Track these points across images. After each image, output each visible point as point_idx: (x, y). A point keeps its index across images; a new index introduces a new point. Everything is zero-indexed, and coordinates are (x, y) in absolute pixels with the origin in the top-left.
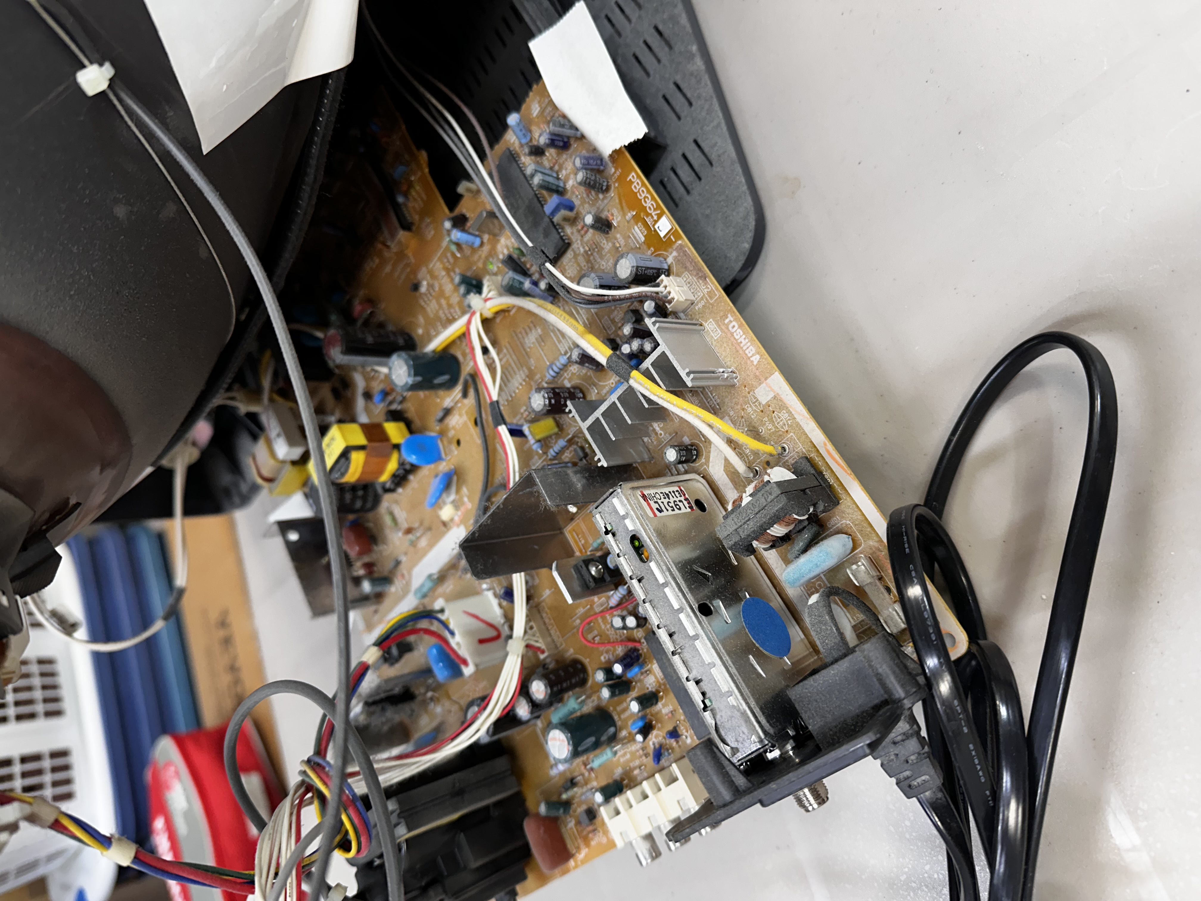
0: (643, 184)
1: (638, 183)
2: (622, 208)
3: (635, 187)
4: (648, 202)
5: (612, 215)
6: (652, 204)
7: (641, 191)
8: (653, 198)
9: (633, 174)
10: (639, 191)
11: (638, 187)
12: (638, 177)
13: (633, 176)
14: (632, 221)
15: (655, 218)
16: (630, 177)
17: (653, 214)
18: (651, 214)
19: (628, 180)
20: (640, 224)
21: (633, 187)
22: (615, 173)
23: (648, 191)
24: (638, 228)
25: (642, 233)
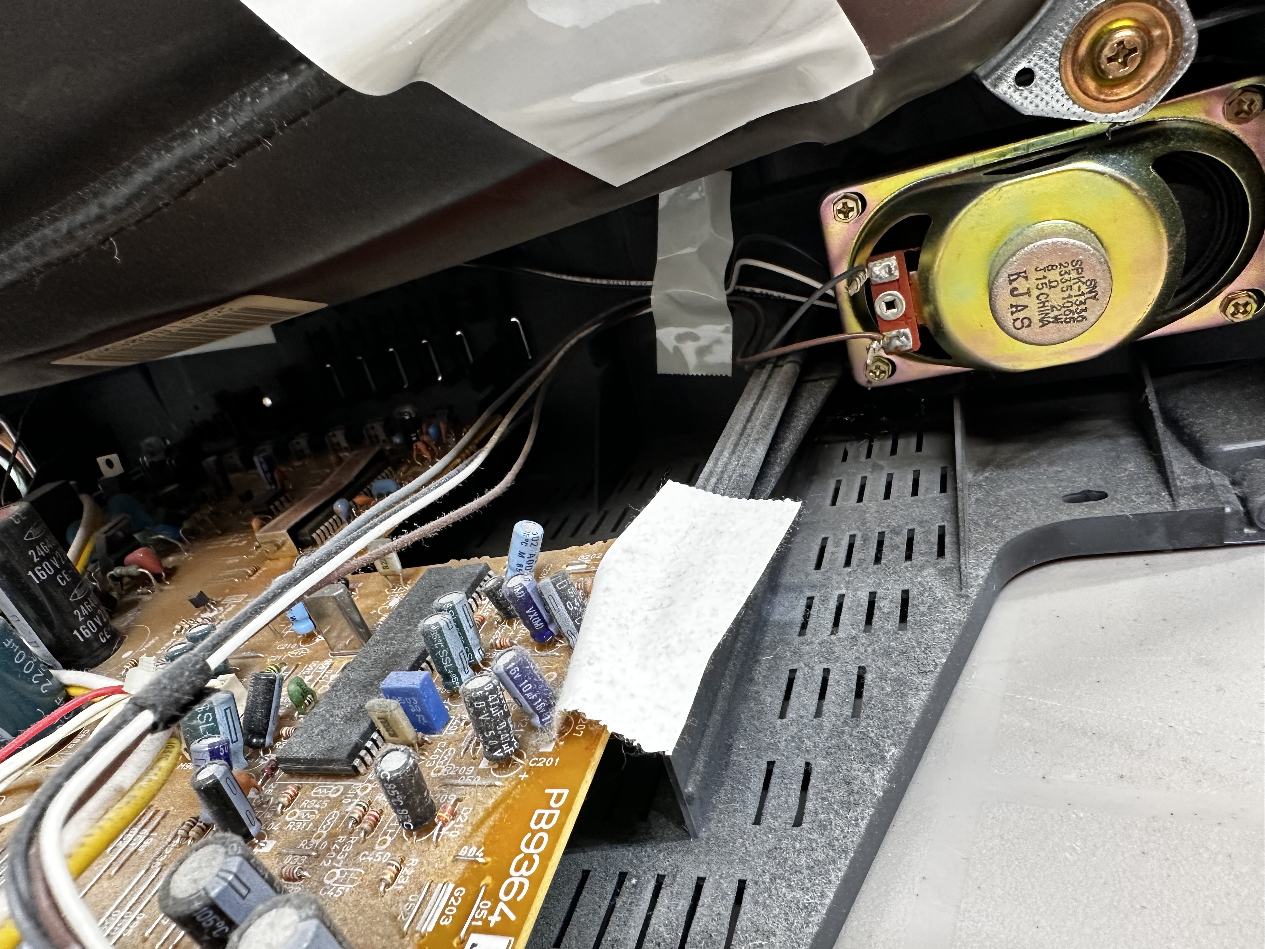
0: (555, 834)
1: (551, 816)
2: (481, 823)
3: (540, 817)
4: (523, 871)
5: (454, 815)
6: (522, 885)
7: (538, 835)
8: (535, 881)
9: (566, 792)
11: (543, 825)
12: (567, 808)
13: (560, 796)
14: (461, 867)
15: (494, 919)
16: (556, 792)
17: (501, 905)
18: (497, 900)
19: (548, 791)
20: (461, 891)
21: (538, 812)
22: (547, 755)
23: (546, 857)
24: (452, 894)
25: (443, 913)
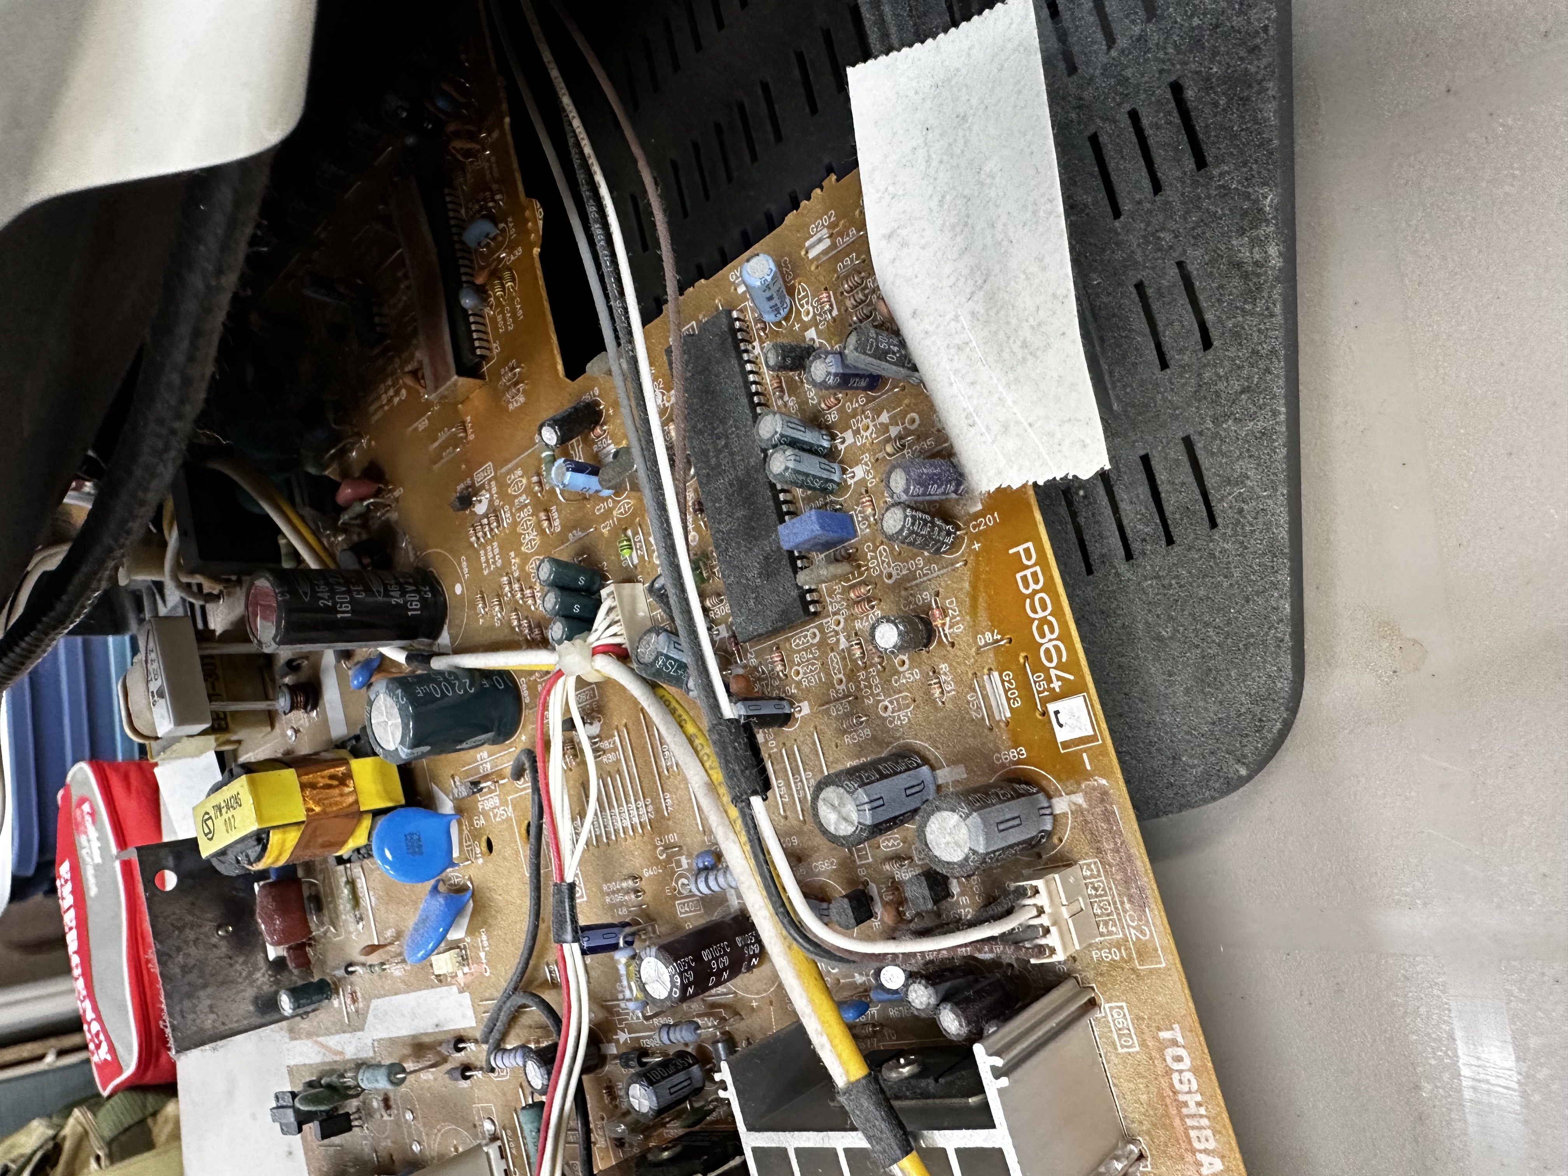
0: (1049, 588)
1: (1035, 574)
2: (974, 607)
4: (1049, 636)
5: (945, 613)
6: (1057, 648)
7: (1037, 598)
8: (1065, 637)
9: (1030, 545)
10: (1032, 596)
11: (1033, 586)
12: (1042, 560)
13: (1027, 551)
14: (991, 656)
15: (1056, 685)
16: (1020, 549)
17: (1053, 672)
18: (1046, 669)
19: (1011, 551)
20: (1008, 675)
21: (1019, 578)
22: (981, 514)
23: (1057, 612)
24: (1003, 681)
25: (1008, 699)
